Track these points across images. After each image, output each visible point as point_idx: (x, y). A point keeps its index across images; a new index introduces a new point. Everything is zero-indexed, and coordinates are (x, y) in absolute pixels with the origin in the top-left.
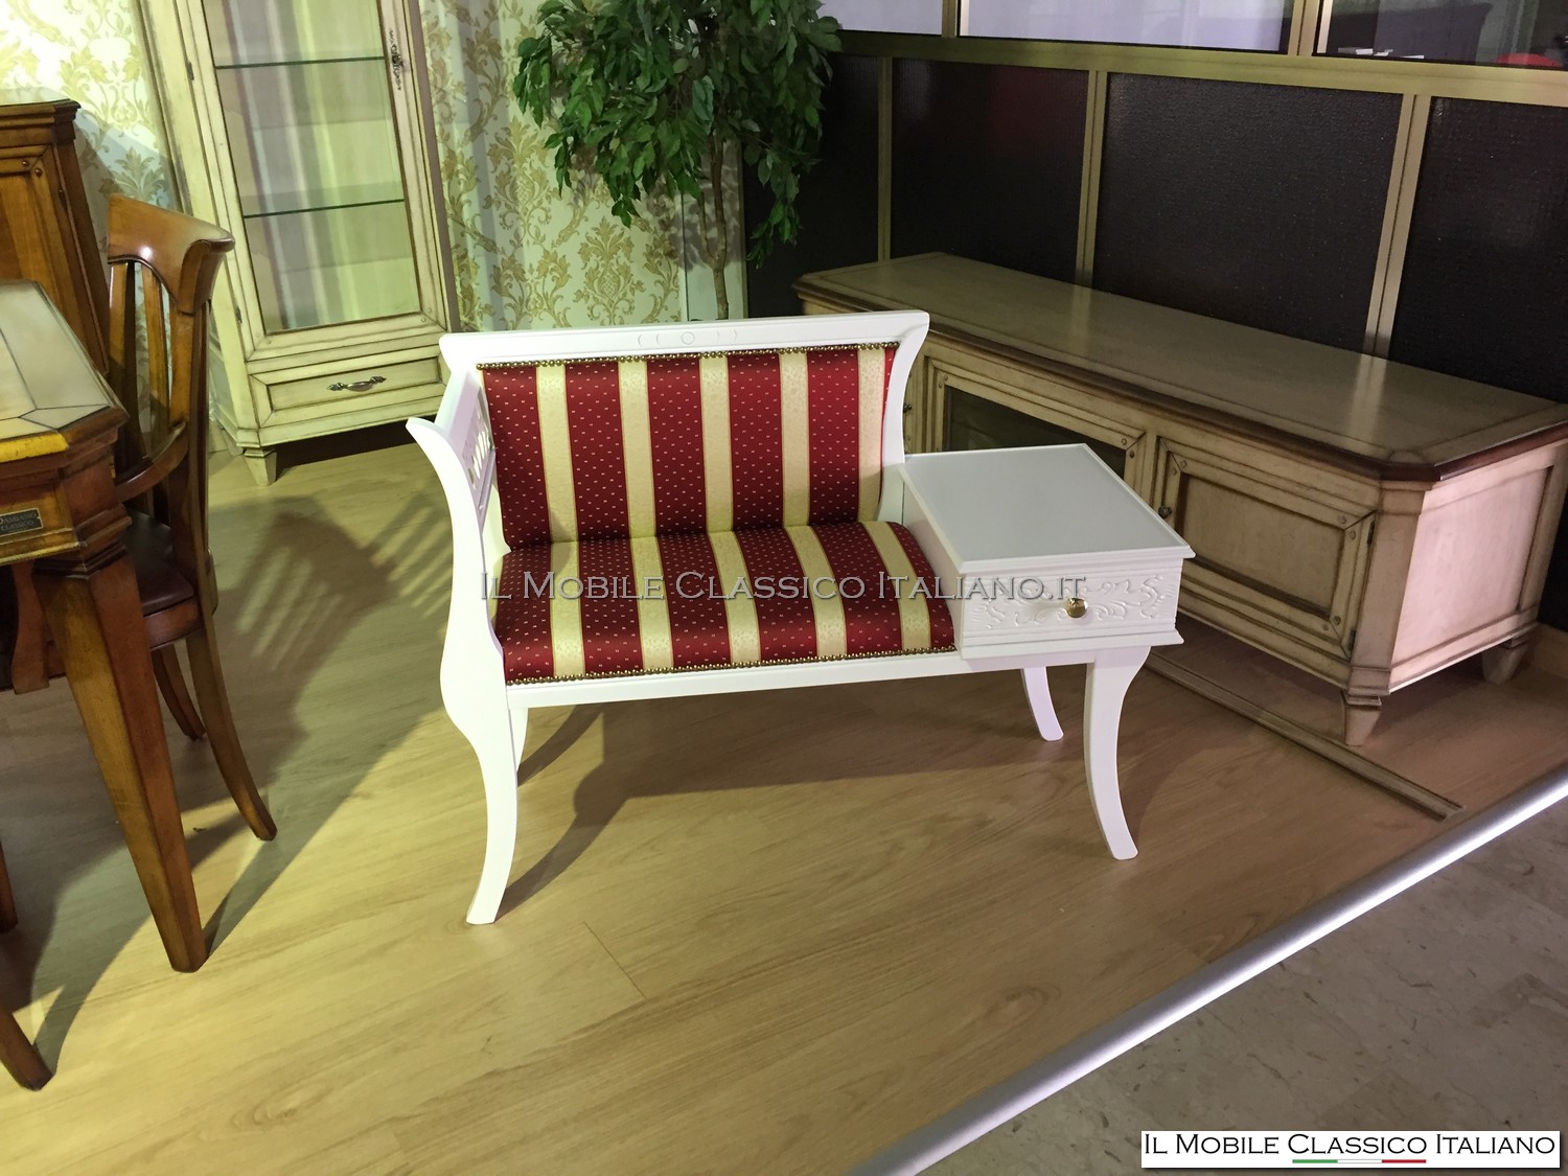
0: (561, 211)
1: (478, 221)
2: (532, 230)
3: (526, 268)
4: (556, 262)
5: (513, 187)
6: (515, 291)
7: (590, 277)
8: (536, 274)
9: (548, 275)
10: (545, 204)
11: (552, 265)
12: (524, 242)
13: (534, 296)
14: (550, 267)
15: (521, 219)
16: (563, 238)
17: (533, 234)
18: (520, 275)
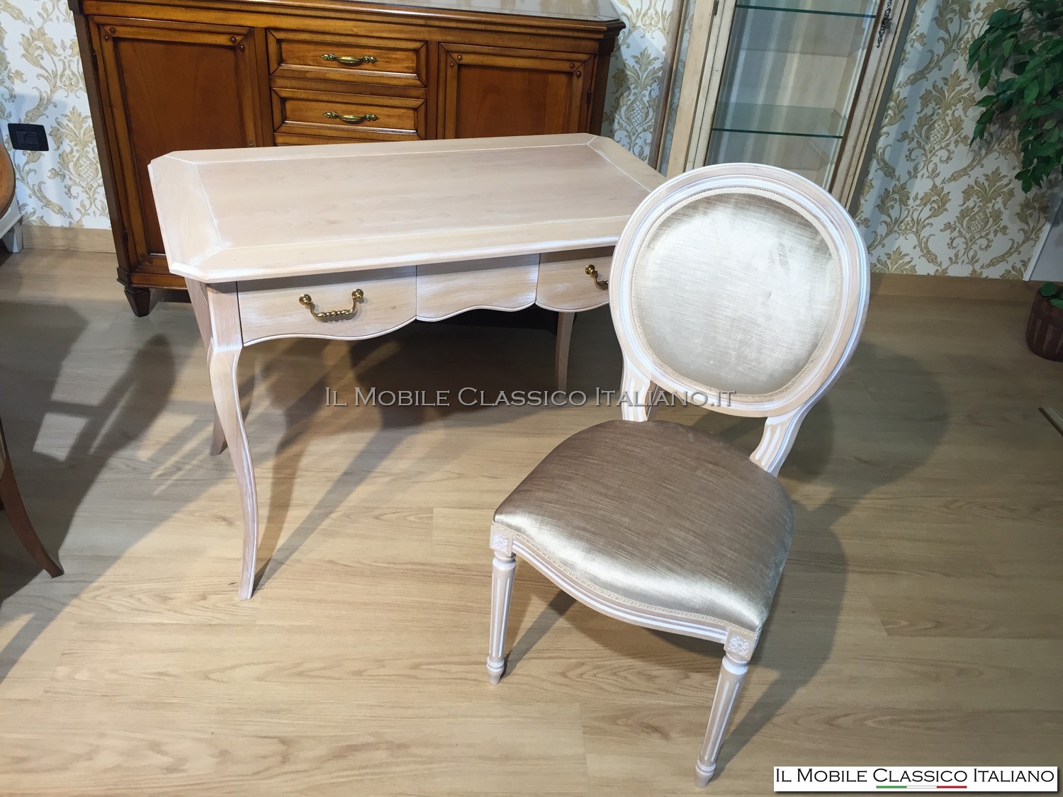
0: (962, 156)
1: (888, 151)
2: (931, 166)
3: (912, 195)
4: (939, 196)
5: (931, 128)
6: (894, 213)
7: (963, 214)
8: (918, 202)
9: (928, 204)
10: (952, 147)
11: (935, 198)
12: (919, 175)
13: (909, 219)
14: (933, 199)
15: (926, 156)
16: (954, 178)
17: (930, 170)
18: (904, 201)
